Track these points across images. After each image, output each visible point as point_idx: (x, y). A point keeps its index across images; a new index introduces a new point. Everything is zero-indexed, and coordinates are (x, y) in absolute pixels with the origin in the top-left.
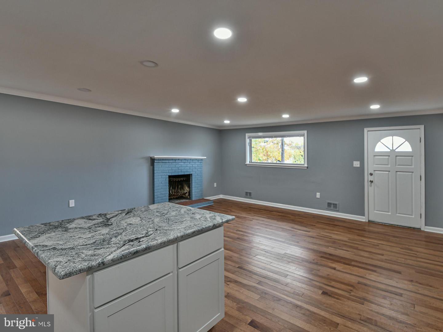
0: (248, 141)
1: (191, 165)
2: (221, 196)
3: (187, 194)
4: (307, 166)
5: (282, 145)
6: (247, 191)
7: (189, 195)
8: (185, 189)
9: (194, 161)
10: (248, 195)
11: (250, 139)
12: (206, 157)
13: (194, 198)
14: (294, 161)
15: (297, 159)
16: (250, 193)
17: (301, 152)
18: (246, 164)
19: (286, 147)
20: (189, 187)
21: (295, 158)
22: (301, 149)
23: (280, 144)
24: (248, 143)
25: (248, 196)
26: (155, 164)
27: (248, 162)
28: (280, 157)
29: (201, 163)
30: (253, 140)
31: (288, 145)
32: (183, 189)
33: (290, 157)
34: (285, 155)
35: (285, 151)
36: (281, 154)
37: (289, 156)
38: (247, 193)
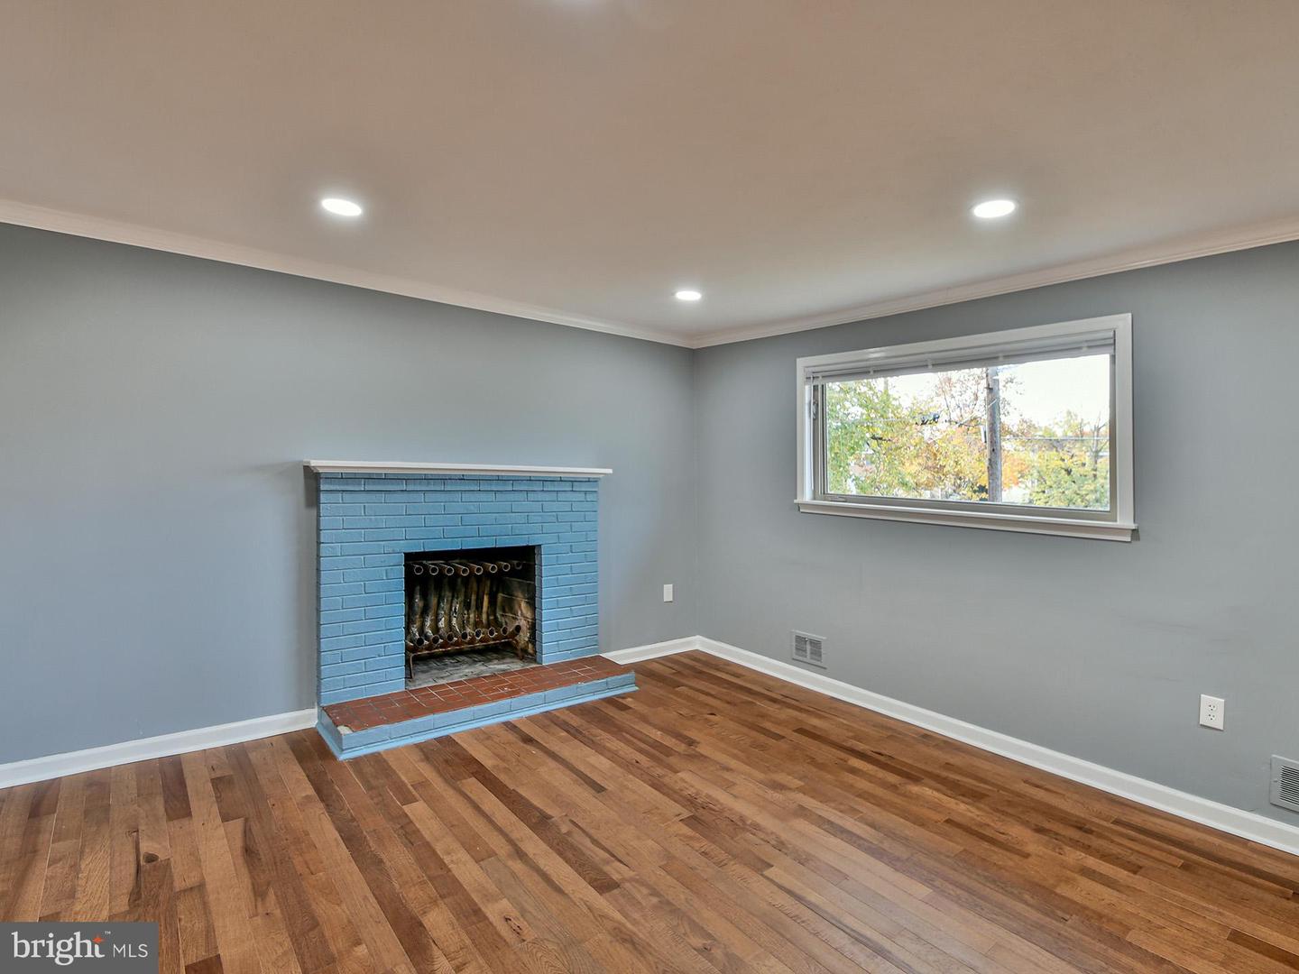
0: (806, 393)
1: (537, 506)
2: (698, 643)
3: (524, 637)
4: (1133, 526)
5: (993, 429)
6: (802, 633)
7: (533, 639)
8: (520, 612)
9: (549, 487)
10: (808, 651)
11: (819, 383)
12: (610, 471)
13: (550, 656)
14: (1037, 489)
15: (1048, 483)
16: (816, 645)
17: (1063, 460)
18: (799, 506)
19: (1008, 445)
20: (532, 603)
21: (1041, 479)
22: (1066, 449)
23: (984, 427)
24: (807, 401)
25: (808, 659)
26: (323, 497)
27: (806, 495)
28: (986, 476)
29: (590, 497)
30: (834, 387)
31: (1016, 436)
32: (512, 610)
33: (1022, 477)
34: (1007, 469)
35: (1004, 454)
36: (987, 464)
37: (1020, 472)
38: (800, 640)
